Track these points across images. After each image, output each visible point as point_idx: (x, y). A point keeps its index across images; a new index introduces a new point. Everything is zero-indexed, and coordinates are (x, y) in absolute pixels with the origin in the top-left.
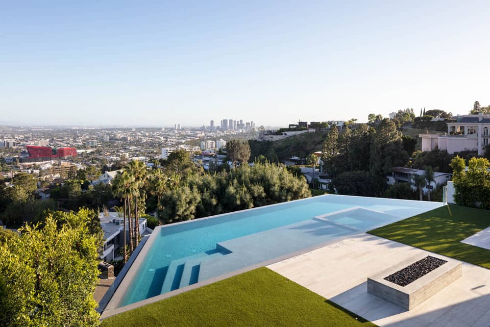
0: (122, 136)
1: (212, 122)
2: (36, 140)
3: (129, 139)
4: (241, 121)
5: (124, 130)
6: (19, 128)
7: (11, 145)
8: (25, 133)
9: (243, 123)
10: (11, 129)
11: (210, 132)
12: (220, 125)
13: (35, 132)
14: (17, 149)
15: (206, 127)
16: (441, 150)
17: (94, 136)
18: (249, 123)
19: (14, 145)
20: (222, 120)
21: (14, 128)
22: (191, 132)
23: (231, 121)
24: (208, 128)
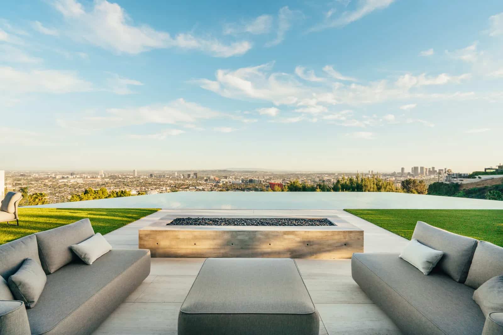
0: (328, 178)
1: (403, 169)
2: (275, 179)
3: (332, 181)
4: (433, 168)
5: (330, 175)
6: (267, 172)
7: (262, 182)
8: (270, 175)
9: (435, 170)
10: (263, 173)
11: (401, 177)
12: (410, 171)
13: (275, 175)
14: (265, 184)
15: (397, 173)
17: (309, 178)
18: (442, 170)
19: (264, 182)
20: (413, 167)
21: (265, 172)
22: (382, 177)
23: (422, 168)
24: (398, 173)
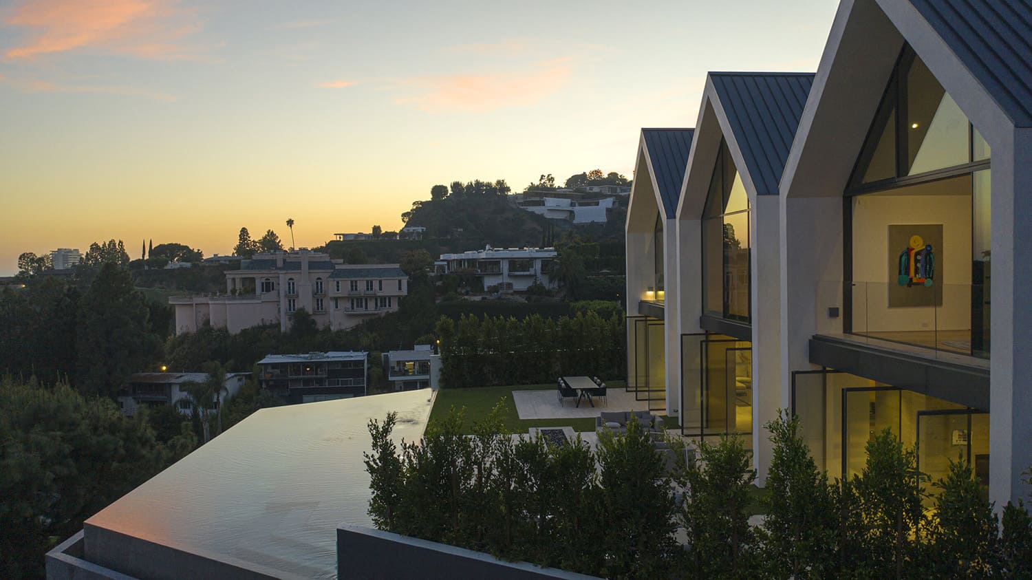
16: (215, 328)
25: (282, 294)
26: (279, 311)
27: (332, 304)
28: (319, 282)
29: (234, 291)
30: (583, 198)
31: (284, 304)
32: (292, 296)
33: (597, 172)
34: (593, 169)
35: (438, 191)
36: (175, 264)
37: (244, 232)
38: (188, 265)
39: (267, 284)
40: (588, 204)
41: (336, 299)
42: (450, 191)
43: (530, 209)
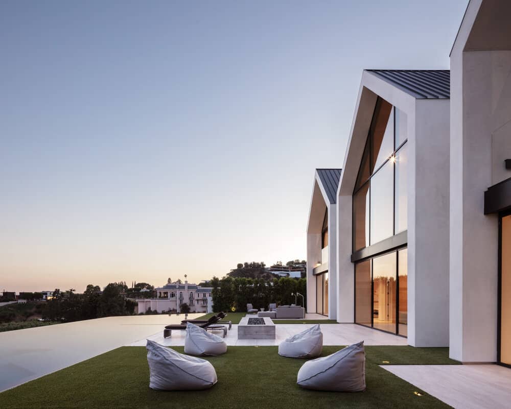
25: (178, 298)
26: (176, 304)
27: (196, 302)
28: (191, 294)
29: (160, 297)
30: (293, 269)
31: (178, 302)
32: (181, 299)
33: (297, 260)
34: (296, 259)
35: (240, 266)
36: (144, 290)
37: (169, 279)
38: (148, 290)
39: (173, 294)
40: (294, 271)
41: (198, 300)
42: (244, 266)
43: (273, 272)
